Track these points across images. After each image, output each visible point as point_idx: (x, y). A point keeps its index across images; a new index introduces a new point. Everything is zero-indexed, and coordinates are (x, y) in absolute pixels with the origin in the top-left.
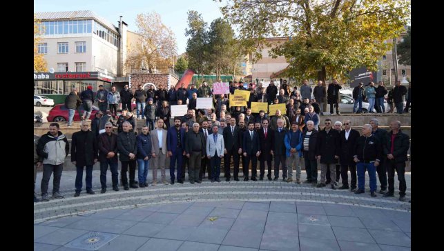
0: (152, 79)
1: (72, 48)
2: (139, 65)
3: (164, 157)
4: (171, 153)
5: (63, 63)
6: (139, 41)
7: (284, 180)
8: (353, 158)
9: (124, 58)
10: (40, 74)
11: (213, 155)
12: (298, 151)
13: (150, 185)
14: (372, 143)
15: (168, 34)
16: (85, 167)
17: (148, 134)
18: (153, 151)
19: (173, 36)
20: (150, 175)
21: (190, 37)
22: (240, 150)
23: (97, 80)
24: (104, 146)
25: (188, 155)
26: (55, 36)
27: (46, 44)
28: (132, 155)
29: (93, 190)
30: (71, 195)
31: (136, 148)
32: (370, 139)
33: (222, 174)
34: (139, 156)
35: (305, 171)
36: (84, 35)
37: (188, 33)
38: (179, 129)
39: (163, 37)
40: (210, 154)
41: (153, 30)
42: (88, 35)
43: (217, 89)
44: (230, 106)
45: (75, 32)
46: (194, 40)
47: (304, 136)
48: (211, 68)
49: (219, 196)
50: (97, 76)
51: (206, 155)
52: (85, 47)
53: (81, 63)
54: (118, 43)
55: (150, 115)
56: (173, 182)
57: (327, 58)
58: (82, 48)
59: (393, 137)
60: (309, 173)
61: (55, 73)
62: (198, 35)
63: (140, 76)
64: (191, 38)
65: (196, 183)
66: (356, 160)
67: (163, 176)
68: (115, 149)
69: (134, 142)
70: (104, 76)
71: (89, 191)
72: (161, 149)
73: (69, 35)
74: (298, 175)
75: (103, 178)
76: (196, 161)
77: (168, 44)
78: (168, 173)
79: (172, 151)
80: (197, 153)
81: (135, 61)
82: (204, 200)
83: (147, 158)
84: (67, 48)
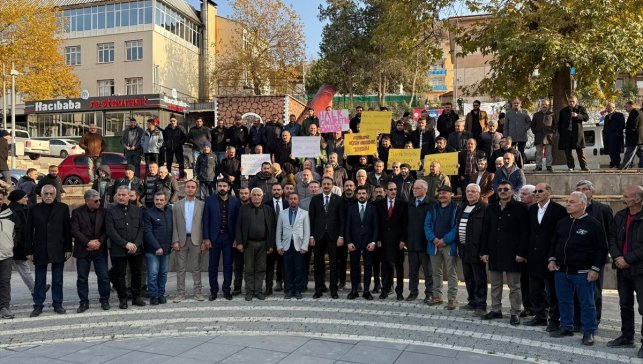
0: (255, 106)
1: (120, 52)
2: (236, 79)
3: (197, 251)
4: (208, 242)
5: (106, 81)
6: (235, 34)
7: (425, 302)
8: (548, 263)
9: (211, 66)
10: (67, 101)
11: (287, 248)
12: (447, 244)
13: (169, 301)
14: (582, 232)
15: (287, 17)
16: (49, 266)
17: (166, 207)
18: (175, 238)
19: (296, 21)
20: (171, 282)
21: (328, 21)
22: (340, 240)
23: (159, 108)
24: (80, 230)
25: (240, 247)
26: (93, 32)
27: (79, 48)
28: (130, 246)
29: (65, 307)
30: (26, 314)
31: (141, 235)
32: (581, 223)
33: (311, 285)
34: (146, 248)
35: (464, 284)
36: (139, 27)
37: (323, 14)
38: (225, 198)
39: (279, 25)
40: (282, 246)
41: (260, 12)
42: (146, 27)
43: (327, 123)
44: (345, 155)
45: (125, 24)
46: (336, 27)
47: (461, 214)
48: (367, 81)
49: (271, 326)
50: (158, 102)
51: (275, 247)
52: (141, 49)
53: (135, 80)
54: (199, 40)
55: (206, 174)
56: (213, 296)
57: (564, 52)
58: (137, 51)
59: (630, 219)
60: (470, 289)
61: (90, 99)
62: (344, 17)
63: (234, 100)
64: (330, 23)
65: (255, 299)
66: (552, 266)
67: (198, 286)
68: (101, 234)
69: (136, 222)
70: (170, 101)
71: (58, 307)
72: (189, 235)
73: (116, 30)
74: (452, 291)
75: (82, 285)
76: (256, 258)
77: (288, 39)
78: (205, 281)
79: (210, 239)
80: (258, 244)
81: (229, 72)
82: (239, 333)
83: (160, 251)
84: (112, 52)
